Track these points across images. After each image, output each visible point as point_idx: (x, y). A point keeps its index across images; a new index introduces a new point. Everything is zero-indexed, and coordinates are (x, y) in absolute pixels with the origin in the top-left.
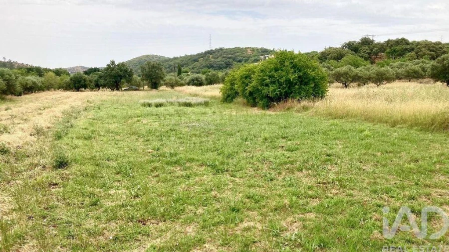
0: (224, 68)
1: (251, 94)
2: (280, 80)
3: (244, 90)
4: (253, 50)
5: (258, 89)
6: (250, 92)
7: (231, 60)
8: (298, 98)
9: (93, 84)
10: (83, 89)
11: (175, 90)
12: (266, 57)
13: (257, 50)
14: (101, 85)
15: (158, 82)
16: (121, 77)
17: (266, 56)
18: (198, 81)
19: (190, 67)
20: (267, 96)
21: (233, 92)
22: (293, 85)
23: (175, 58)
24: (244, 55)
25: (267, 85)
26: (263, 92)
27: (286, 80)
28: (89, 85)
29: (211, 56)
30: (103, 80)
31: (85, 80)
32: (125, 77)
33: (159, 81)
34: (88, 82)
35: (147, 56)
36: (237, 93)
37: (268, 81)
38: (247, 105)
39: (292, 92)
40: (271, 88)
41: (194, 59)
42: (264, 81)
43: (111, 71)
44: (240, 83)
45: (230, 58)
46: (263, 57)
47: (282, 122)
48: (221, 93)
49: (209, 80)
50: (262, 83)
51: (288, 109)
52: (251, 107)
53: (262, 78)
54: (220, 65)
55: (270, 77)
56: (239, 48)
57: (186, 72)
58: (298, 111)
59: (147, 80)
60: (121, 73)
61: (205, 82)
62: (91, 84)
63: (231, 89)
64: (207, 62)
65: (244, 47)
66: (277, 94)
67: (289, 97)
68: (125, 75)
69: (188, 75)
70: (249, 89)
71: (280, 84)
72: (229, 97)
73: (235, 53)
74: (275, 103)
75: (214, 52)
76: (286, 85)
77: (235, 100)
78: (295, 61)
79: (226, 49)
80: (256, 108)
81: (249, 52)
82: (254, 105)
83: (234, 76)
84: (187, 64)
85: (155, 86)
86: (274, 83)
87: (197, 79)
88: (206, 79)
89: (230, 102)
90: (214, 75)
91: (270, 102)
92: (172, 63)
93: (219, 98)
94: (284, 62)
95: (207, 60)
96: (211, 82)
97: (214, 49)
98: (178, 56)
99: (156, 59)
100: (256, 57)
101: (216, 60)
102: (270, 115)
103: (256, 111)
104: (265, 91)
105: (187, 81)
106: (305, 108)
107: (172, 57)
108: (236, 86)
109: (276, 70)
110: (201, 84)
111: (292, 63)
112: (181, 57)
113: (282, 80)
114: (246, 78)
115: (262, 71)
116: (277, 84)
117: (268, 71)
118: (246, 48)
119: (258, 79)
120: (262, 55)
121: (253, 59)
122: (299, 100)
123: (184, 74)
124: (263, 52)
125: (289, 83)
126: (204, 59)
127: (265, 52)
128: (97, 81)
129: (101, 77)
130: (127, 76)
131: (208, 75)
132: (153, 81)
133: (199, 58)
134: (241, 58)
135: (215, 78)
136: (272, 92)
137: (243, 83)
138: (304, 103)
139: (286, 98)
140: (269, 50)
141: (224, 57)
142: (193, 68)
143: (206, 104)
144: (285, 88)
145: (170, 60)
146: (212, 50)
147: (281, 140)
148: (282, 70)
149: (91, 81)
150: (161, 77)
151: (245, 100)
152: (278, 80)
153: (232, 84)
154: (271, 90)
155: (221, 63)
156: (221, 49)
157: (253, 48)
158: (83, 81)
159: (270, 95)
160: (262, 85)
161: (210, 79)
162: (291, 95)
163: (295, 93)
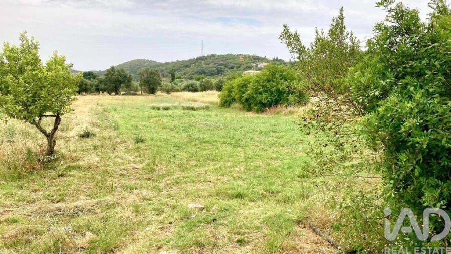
0: (216, 74)
1: (247, 100)
2: (271, 90)
3: (241, 97)
4: (245, 57)
5: (253, 97)
6: (246, 99)
7: (223, 67)
8: (286, 104)
9: (94, 88)
10: (84, 93)
11: (172, 96)
12: (257, 65)
13: (249, 57)
14: (102, 90)
15: (155, 88)
16: (121, 83)
17: (258, 63)
18: (193, 87)
19: (182, 73)
20: (261, 103)
21: (231, 98)
22: (282, 94)
23: (167, 63)
24: (236, 62)
25: (260, 93)
26: (257, 99)
27: (276, 90)
28: (90, 89)
29: (203, 62)
30: (103, 85)
31: (86, 85)
32: (124, 82)
33: (157, 87)
34: (89, 87)
35: (139, 61)
36: (233, 99)
37: (261, 90)
38: (243, 110)
39: (280, 100)
40: (264, 96)
41: (186, 65)
42: (258, 90)
43: (111, 76)
44: (237, 91)
45: (222, 65)
46: (254, 64)
47: (273, 122)
48: (219, 99)
49: (203, 87)
50: (256, 91)
51: (278, 113)
52: (247, 111)
53: (257, 88)
54: (212, 71)
55: (263, 86)
56: (231, 55)
57: (180, 78)
58: (285, 115)
59: (145, 85)
60: (121, 79)
61: (200, 88)
62: (92, 89)
63: (229, 96)
64: (199, 68)
65: (236, 54)
66: (268, 101)
67: (278, 104)
68: (124, 81)
69: (182, 81)
70: (245, 96)
71: (272, 93)
72: (226, 103)
73: (227, 60)
74: (267, 109)
75: (206, 59)
76: (277, 94)
77: (232, 106)
78: (284, 74)
79: (218, 56)
80: (251, 113)
81: (241, 60)
82: (249, 110)
83: (231, 84)
84: (178, 70)
85: (152, 91)
86: (266, 92)
87: (192, 85)
88: (201, 86)
89: (228, 107)
90: (208, 82)
91: (263, 107)
92: (164, 68)
93: (217, 104)
94: (275, 74)
95: (199, 66)
96: (205, 88)
97: (206, 55)
98: (170, 62)
99: (147, 63)
100: (248, 64)
101: (208, 66)
102: (263, 118)
103: (250, 115)
104: (259, 98)
105: (183, 87)
106: (291, 113)
107: (163, 62)
108: (233, 93)
109: (268, 81)
110: (196, 90)
111: (281, 75)
112: (173, 62)
113: (273, 90)
114: (242, 87)
115: (257, 81)
116: (269, 93)
117: (261, 81)
118: (237, 55)
119: (253, 88)
120: (253, 63)
121: (245, 66)
122: (286, 106)
123: (178, 80)
124: (254, 59)
125: (278, 92)
126: (196, 65)
127: (257, 59)
128: (97, 86)
129: (102, 82)
130: (126, 81)
131: (202, 82)
132: (151, 86)
133: (191, 64)
134: (232, 65)
135: (210, 84)
136: (264, 99)
137: (240, 91)
138: (290, 109)
139: (276, 105)
140: (261, 57)
141: (216, 64)
142: (185, 74)
143: (207, 108)
144: (276, 96)
145: (161, 65)
146: (204, 56)
147: (271, 133)
148: (273, 81)
149: (91, 86)
150: (158, 83)
151: (241, 106)
152: (270, 90)
153: (230, 92)
154: (264, 98)
155: (213, 69)
156: (213, 56)
157: (245, 55)
158: (84, 86)
159: (263, 102)
160: (256, 93)
161: (204, 85)
162: (280, 102)
163: (284, 100)
